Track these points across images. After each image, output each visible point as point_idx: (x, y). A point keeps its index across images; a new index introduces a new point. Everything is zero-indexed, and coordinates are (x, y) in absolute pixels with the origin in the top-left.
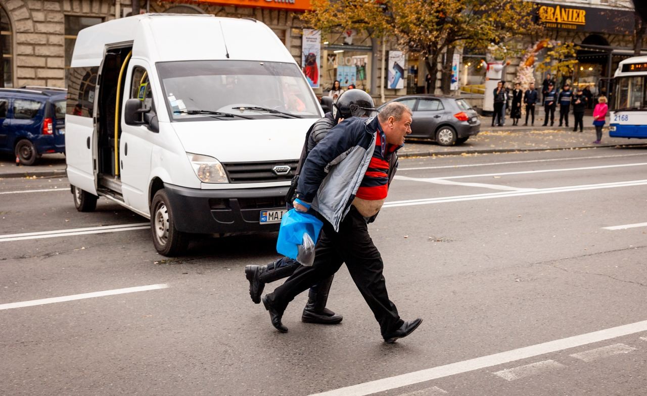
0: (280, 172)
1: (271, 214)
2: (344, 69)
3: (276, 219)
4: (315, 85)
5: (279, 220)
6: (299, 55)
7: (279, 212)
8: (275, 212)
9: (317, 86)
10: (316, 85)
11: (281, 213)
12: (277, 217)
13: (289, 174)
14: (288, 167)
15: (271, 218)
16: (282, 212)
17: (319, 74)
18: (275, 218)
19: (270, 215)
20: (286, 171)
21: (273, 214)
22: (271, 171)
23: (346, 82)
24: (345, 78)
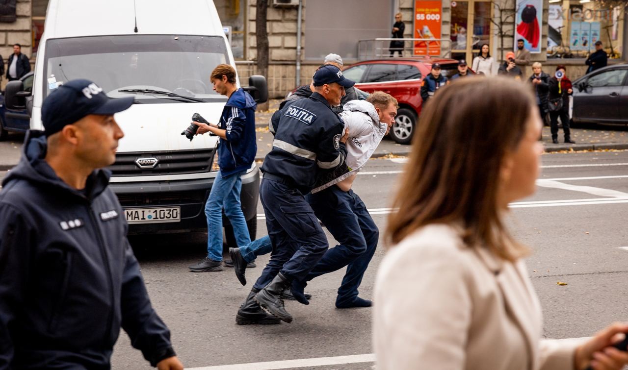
0: (144, 164)
1: (130, 214)
2: (581, 26)
3: (136, 219)
4: (534, 49)
5: (140, 220)
6: (513, 8)
7: (140, 211)
8: (134, 211)
9: (538, 51)
10: (536, 49)
11: (142, 213)
12: (138, 217)
13: (157, 168)
14: (155, 160)
15: (130, 219)
16: (143, 211)
17: (541, 34)
18: (135, 217)
19: (128, 213)
20: (152, 164)
21: (132, 213)
22: (134, 163)
23: (585, 44)
24: (583, 38)
